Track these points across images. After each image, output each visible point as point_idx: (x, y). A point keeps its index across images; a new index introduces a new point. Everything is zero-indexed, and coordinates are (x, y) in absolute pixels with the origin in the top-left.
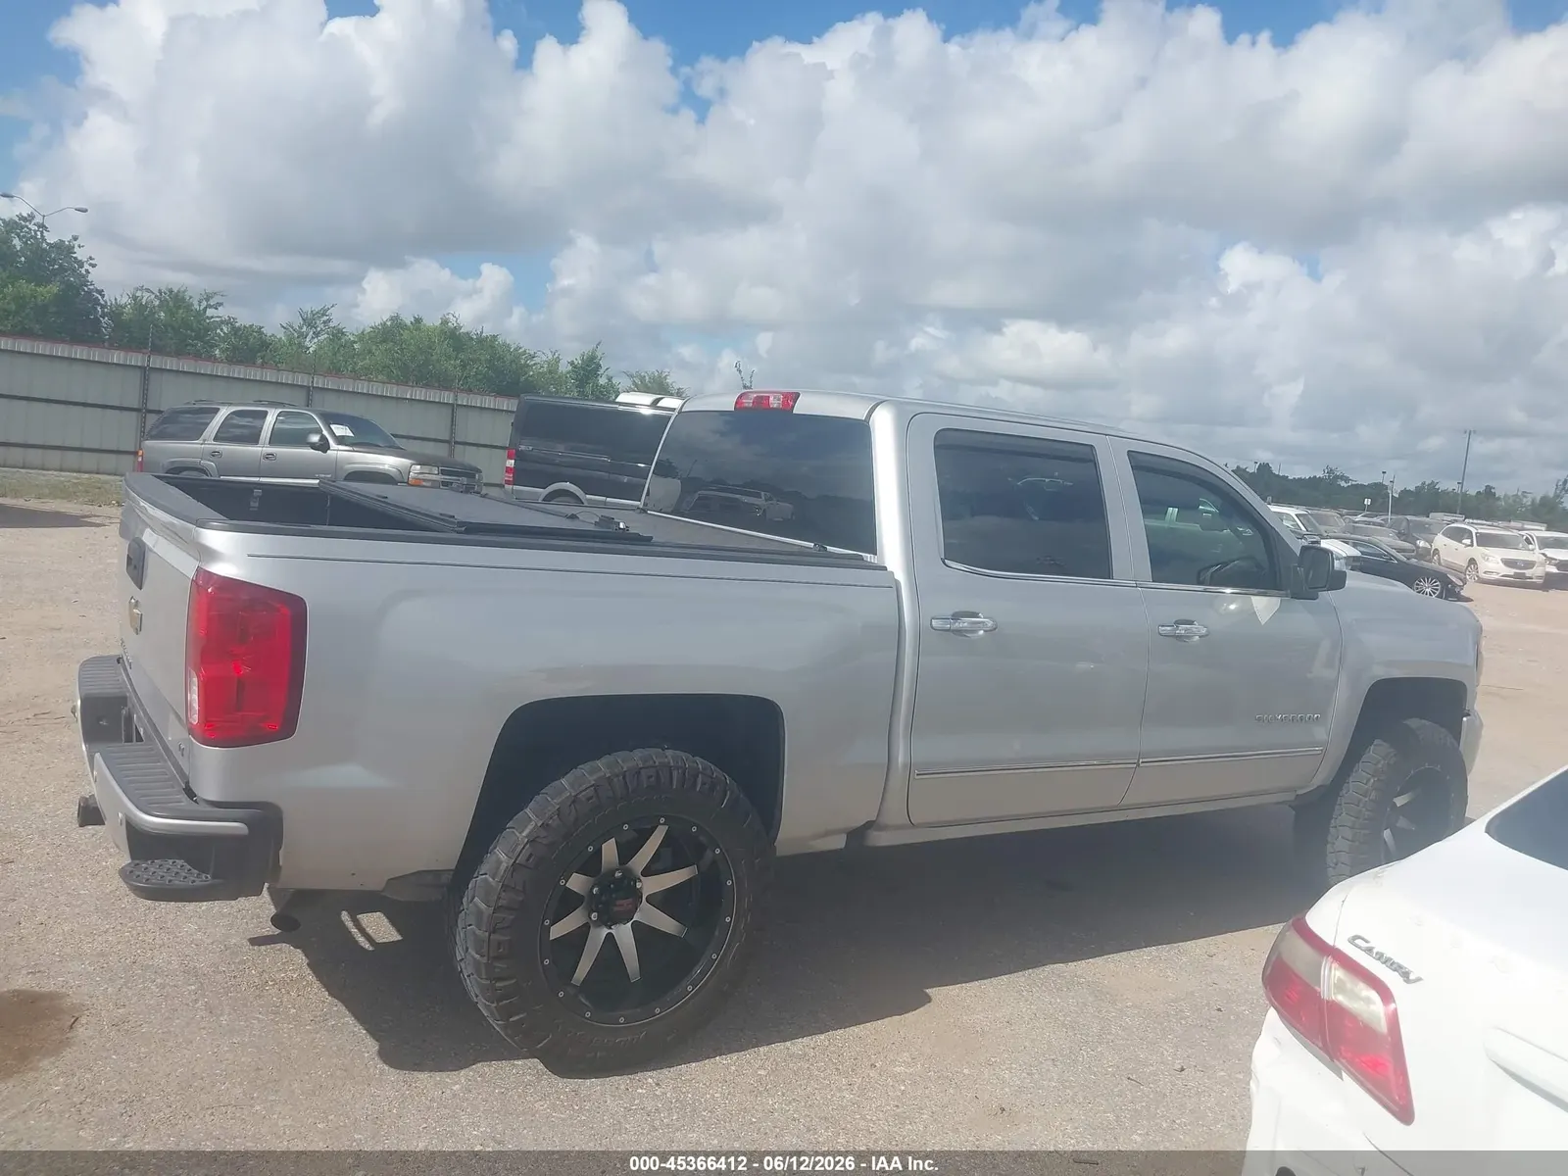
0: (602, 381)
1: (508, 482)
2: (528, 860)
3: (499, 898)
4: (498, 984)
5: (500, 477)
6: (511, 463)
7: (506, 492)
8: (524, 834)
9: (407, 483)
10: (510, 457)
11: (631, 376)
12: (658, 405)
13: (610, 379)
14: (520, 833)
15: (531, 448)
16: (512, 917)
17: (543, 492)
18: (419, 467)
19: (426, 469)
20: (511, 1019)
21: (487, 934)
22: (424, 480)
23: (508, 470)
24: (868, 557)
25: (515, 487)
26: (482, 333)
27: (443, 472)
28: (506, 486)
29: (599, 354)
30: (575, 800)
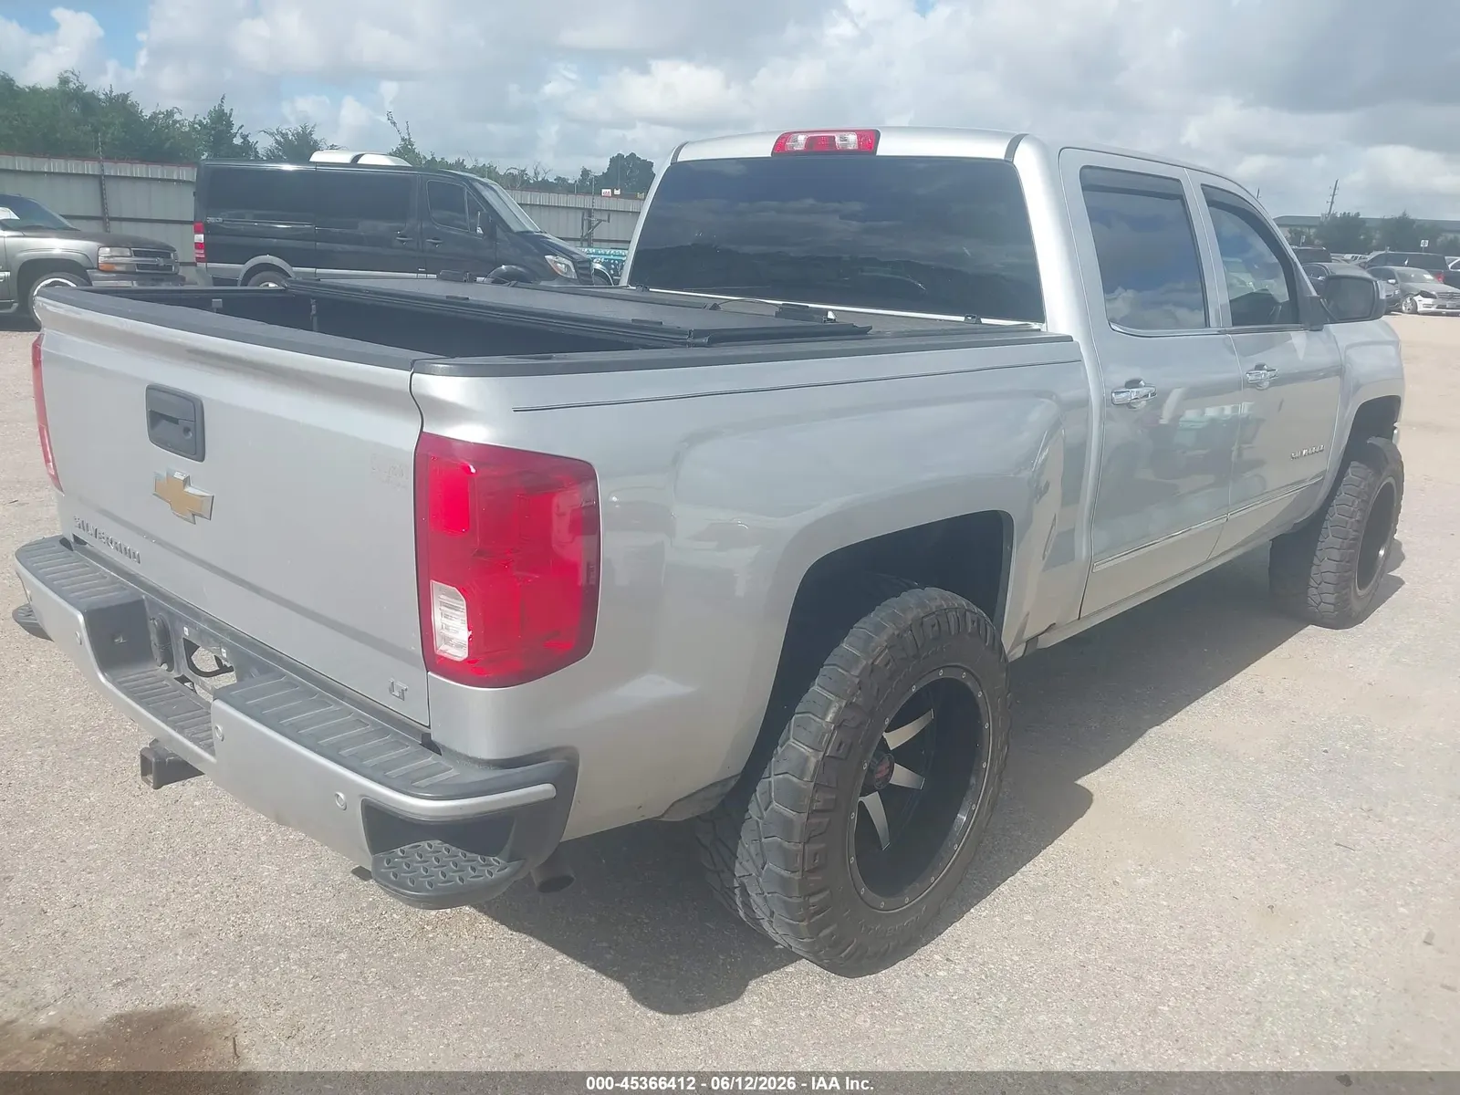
0: (237, 141)
1: (199, 260)
2: (838, 750)
3: (812, 801)
4: (812, 900)
5: (190, 254)
6: (200, 238)
7: (198, 271)
8: (828, 719)
9: (98, 268)
10: (198, 231)
11: (272, 134)
12: (359, 162)
13: (245, 137)
14: (823, 719)
15: (221, 219)
16: (827, 820)
17: (241, 269)
18: (108, 249)
19: (116, 251)
20: (821, 935)
21: (801, 846)
22: (117, 264)
23: (199, 246)
24: (1035, 326)
25: (210, 265)
26: (111, 92)
27: (136, 254)
28: (199, 264)
29: (227, 111)
30: (873, 669)
